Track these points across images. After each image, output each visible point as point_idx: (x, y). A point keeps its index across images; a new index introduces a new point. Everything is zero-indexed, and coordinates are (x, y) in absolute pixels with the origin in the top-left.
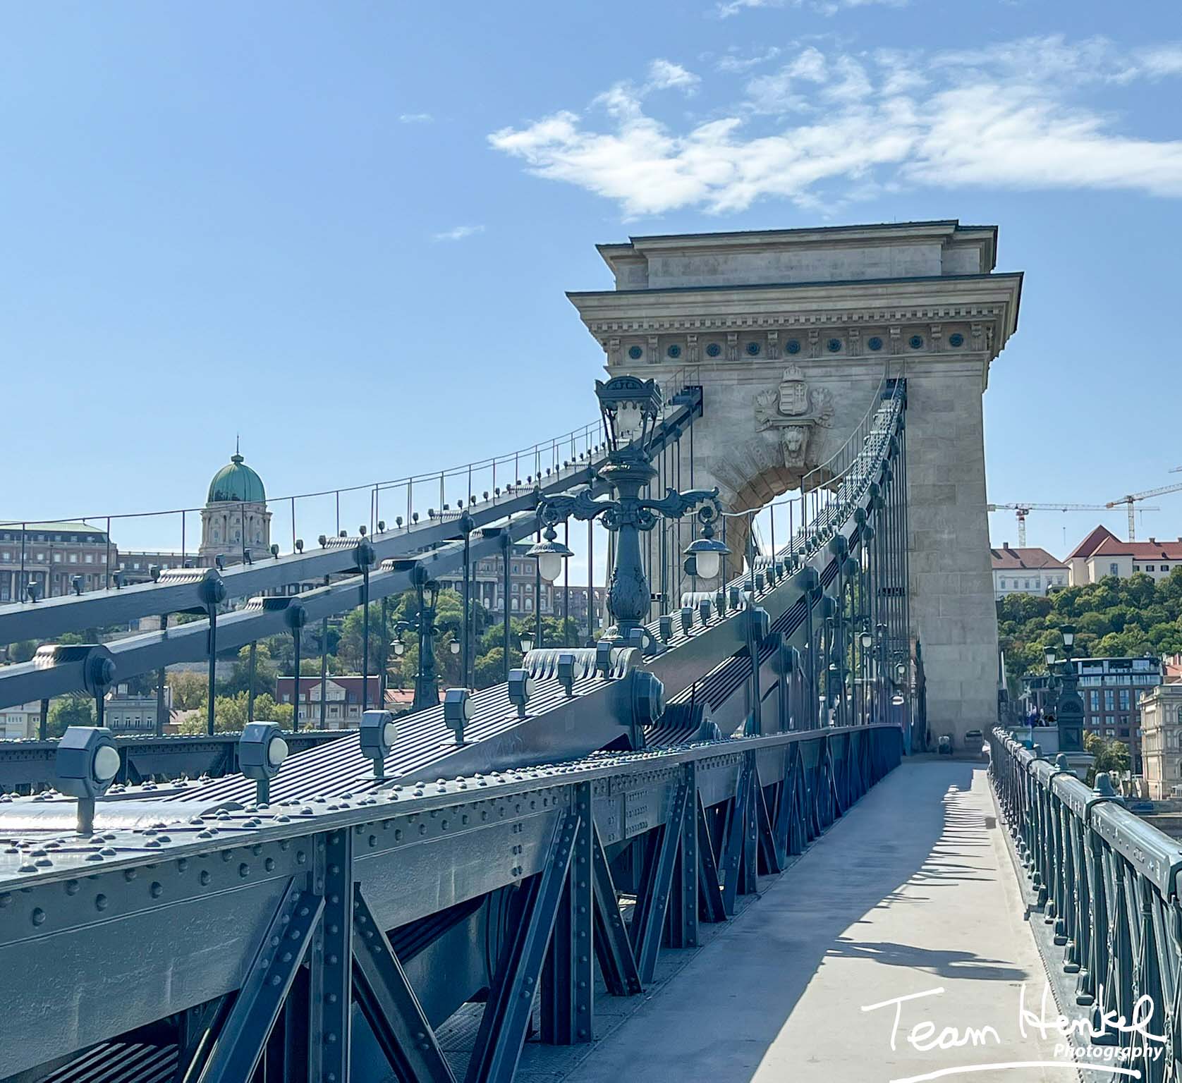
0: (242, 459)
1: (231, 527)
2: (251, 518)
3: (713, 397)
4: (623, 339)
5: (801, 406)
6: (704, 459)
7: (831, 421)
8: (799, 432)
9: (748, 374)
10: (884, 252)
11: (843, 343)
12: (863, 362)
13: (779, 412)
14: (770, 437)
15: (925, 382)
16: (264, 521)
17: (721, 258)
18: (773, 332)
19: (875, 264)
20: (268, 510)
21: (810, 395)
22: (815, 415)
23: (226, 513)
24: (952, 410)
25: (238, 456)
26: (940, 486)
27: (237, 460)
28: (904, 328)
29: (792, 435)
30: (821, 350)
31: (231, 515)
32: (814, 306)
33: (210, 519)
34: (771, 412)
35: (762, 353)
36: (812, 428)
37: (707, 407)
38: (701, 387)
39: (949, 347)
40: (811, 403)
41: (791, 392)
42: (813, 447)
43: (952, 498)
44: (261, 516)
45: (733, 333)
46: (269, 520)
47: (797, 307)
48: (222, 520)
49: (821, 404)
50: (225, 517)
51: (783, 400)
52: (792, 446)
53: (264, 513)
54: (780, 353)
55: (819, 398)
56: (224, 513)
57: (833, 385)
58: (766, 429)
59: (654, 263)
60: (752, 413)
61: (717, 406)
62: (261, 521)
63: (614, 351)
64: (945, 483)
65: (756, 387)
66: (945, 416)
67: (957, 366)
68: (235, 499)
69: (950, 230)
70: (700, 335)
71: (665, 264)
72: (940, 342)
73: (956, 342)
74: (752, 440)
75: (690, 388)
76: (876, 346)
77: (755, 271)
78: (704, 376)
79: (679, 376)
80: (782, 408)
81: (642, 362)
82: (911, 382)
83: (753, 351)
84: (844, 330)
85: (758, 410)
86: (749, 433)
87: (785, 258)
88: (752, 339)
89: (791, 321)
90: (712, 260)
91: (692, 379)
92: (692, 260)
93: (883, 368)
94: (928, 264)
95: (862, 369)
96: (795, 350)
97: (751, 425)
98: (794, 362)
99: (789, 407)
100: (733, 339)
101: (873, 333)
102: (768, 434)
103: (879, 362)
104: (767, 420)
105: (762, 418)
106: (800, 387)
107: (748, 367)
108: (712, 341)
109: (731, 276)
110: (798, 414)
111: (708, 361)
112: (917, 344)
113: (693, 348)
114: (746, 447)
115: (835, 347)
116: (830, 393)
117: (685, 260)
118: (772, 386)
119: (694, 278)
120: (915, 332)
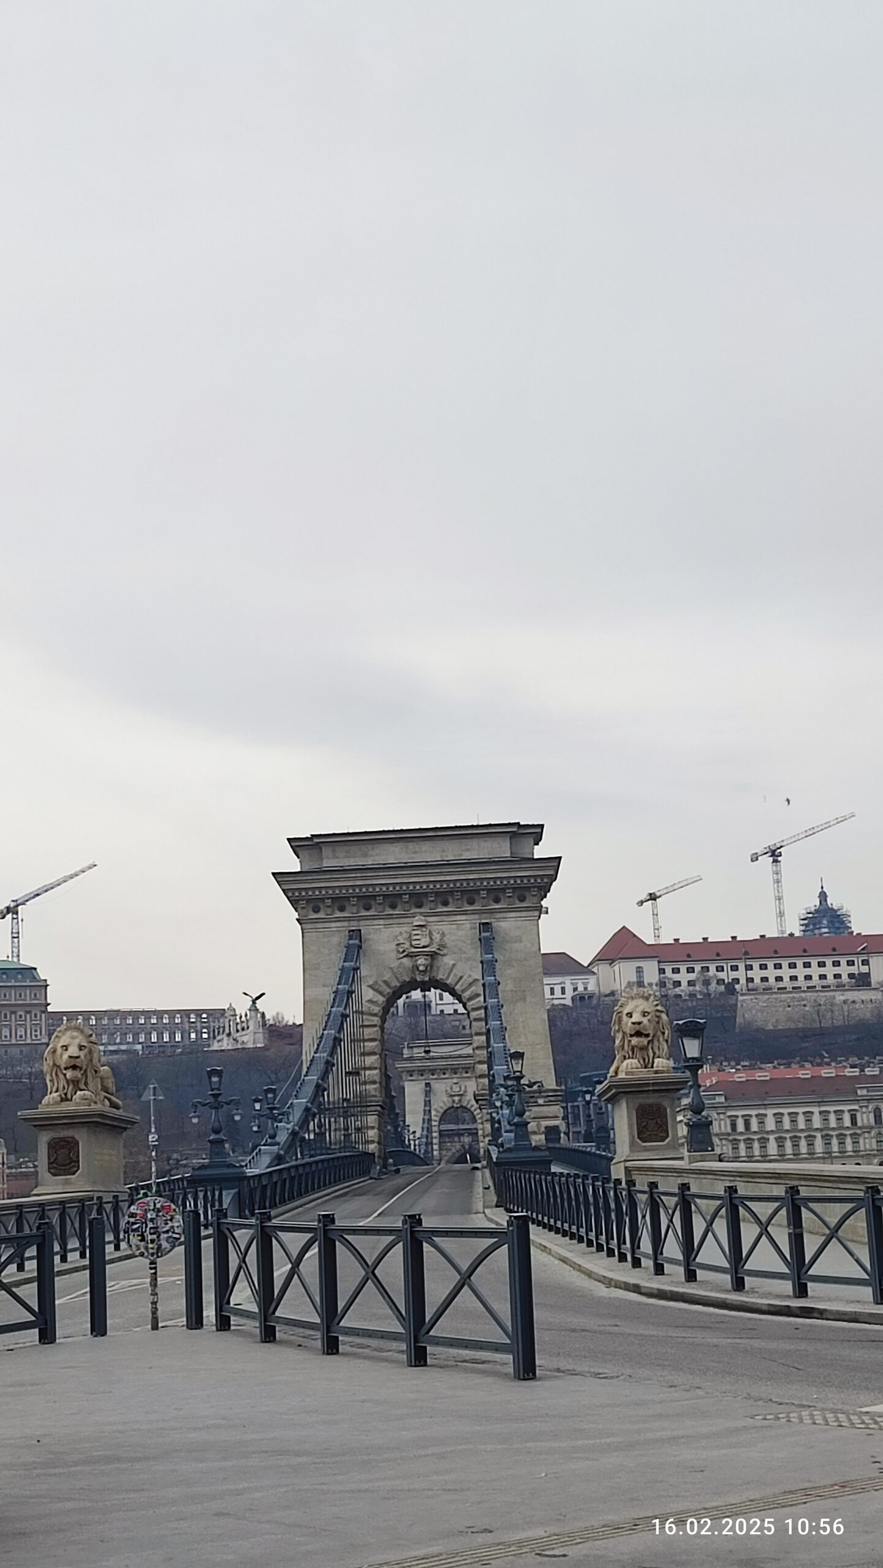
3: (368, 937)
4: (309, 901)
5: (425, 941)
7: (445, 951)
8: (425, 959)
9: (391, 921)
10: (474, 843)
11: (452, 900)
12: (465, 913)
13: (411, 945)
14: (406, 962)
15: (503, 924)
17: (370, 847)
18: (406, 894)
19: (468, 850)
21: (430, 933)
22: (434, 948)
24: (521, 942)
26: (515, 991)
28: (489, 891)
29: (421, 961)
30: (436, 905)
32: (432, 879)
34: (407, 945)
35: (399, 907)
36: (433, 956)
37: (364, 942)
38: (360, 930)
39: (517, 902)
40: (431, 939)
41: (417, 932)
42: (435, 968)
43: (524, 999)
45: (379, 896)
47: (421, 880)
49: (438, 940)
51: (413, 938)
52: (421, 968)
54: (411, 907)
55: (437, 937)
57: (445, 928)
58: (404, 957)
59: (326, 851)
60: (393, 946)
61: (371, 942)
63: (302, 908)
64: (519, 989)
65: (396, 930)
66: (516, 946)
67: (523, 914)
69: (515, 829)
70: (358, 897)
71: (333, 851)
72: (511, 899)
73: (522, 899)
74: (395, 964)
75: (353, 931)
76: (471, 902)
77: (393, 855)
78: (362, 923)
79: (345, 924)
80: (414, 943)
81: (321, 915)
82: (494, 925)
83: (394, 907)
84: (451, 892)
85: (398, 945)
86: (392, 960)
87: (411, 846)
88: (392, 899)
89: (418, 887)
90: (363, 847)
91: (354, 926)
92: (352, 848)
93: (476, 916)
94: (502, 849)
95: (464, 917)
96: (420, 906)
97: (394, 955)
98: (421, 913)
99: (417, 942)
100: (380, 900)
101: (470, 894)
102: (405, 960)
103: (474, 912)
104: (404, 951)
105: (401, 950)
106: (424, 929)
107: (390, 917)
108: (367, 900)
109: (377, 858)
110: (424, 947)
111: (364, 913)
112: (497, 901)
113: (354, 905)
114: (391, 969)
115: (445, 903)
116: (443, 933)
117: (346, 848)
118: (405, 929)
119: (352, 860)
120: (496, 893)
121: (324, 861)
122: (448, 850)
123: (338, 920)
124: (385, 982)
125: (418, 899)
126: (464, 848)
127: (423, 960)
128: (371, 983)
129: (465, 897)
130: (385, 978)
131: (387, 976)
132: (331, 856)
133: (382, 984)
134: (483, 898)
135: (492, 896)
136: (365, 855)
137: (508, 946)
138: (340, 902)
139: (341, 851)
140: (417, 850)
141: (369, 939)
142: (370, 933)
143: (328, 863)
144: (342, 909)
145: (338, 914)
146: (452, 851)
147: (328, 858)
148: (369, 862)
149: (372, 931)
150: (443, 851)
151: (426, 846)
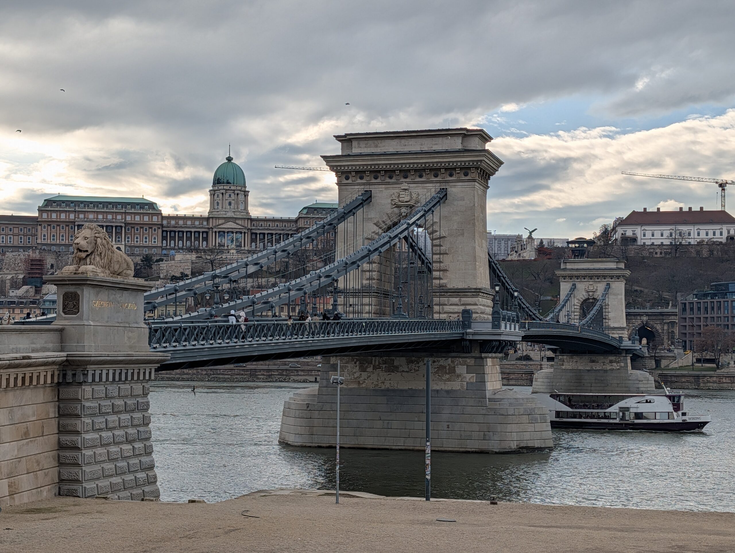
0: (232, 159)
1: (226, 200)
2: (238, 194)
3: (375, 195)
4: (343, 173)
5: (407, 198)
6: (371, 218)
8: (406, 209)
9: (389, 186)
10: (440, 140)
11: (424, 174)
12: (432, 182)
13: (399, 201)
14: (396, 210)
15: (453, 189)
16: (245, 196)
17: (379, 141)
18: (397, 170)
19: (436, 144)
20: (247, 190)
21: (411, 194)
22: (412, 203)
23: (224, 191)
24: (464, 200)
25: (229, 157)
26: (458, 230)
27: (229, 159)
28: (446, 169)
29: (403, 210)
30: (415, 177)
31: (226, 192)
32: (412, 161)
33: (214, 195)
34: (397, 201)
35: (394, 178)
36: (412, 207)
37: (373, 199)
38: (371, 191)
39: (463, 176)
40: (411, 198)
41: (404, 193)
43: (463, 234)
44: (243, 193)
45: (382, 171)
46: (248, 195)
47: (406, 161)
48: (221, 195)
49: (415, 198)
50: (223, 194)
51: (401, 196)
52: (403, 214)
53: (245, 191)
54: (400, 178)
55: (414, 196)
56: (222, 191)
57: (420, 191)
58: (395, 207)
59: (355, 143)
60: (390, 201)
61: (377, 198)
62: (243, 196)
63: (340, 177)
64: (460, 228)
65: (392, 191)
66: (461, 203)
67: (466, 184)
68: (228, 183)
69: (464, 132)
70: (370, 171)
71: (359, 144)
72: (459, 175)
73: (466, 175)
74: (389, 211)
75: (367, 191)
76: (436, 176)
77: (392, 146)
78: (373, 186)
79: (363, 187)
80: (400, 199)
81: (350, 181)
82: (449, 190)
83: (391, 177)
84: (424, 170)
85: (392, 200)
86: (388, 209)
87: (403, 141)
88: (390, 173)
89: (404, 166)
90: (376, 142)
91: (367, 188)
92: (369, 142)
93: (438, 184)
94: (457, 144)
95: (431, 185)
96: (406, 177)
97: (389, 206)
98: (405, 182)
99: (403, 199)
100: (383, 173)
101: (435, 171)
102: (395, 209)
103: (437, 182)
104: (395, 204)
105: (393, 203)
106: (407, 191)
107: (388, 184)
108: (376, 173)
109: (383, 148)
110: (406, 202)
111: (374, 181)
112: (451, 175)
113: (368, 176)
114: (387, 214)
115: (421, 176)
116: (418, 194)
117: (366, 142)
118: (397, 191)
119: (369, 149)
120: (451, 170)
121: (353, 149)
122: (424, 144)
123: (359, 184)
124: (384, 222)
125: (405, 173)
126: (434, 143)
127: (404, 209)
128: (376, 222)
129: (433, 173)
130: (384, 220)
131: (385, 218)
132: (357, 146)
133: (382, 223)
134: (443, 173)
135: (448, 172)
136: (376, 146)
137: (456, 203)
138: (360, 173)
139: (363, 143)
140: (406, 144)
141: (376, 196)
142: (377, 193)
143: (356, 150)
144: (361, 178)
145: (359, 181)
146: (427, 145)
147: (355, 148)
148: (378, 150)
149: (378, 191)
150: (422, 145)
151: (412, 141)
